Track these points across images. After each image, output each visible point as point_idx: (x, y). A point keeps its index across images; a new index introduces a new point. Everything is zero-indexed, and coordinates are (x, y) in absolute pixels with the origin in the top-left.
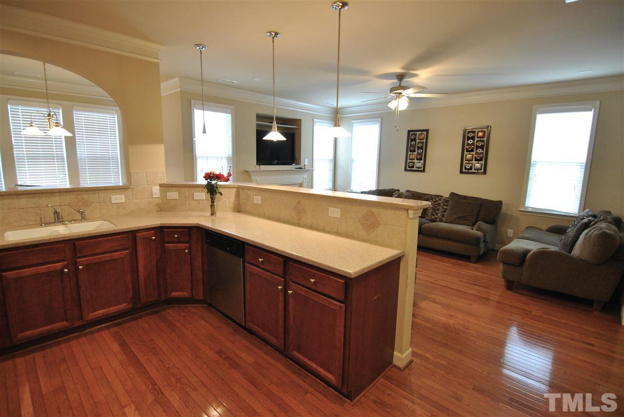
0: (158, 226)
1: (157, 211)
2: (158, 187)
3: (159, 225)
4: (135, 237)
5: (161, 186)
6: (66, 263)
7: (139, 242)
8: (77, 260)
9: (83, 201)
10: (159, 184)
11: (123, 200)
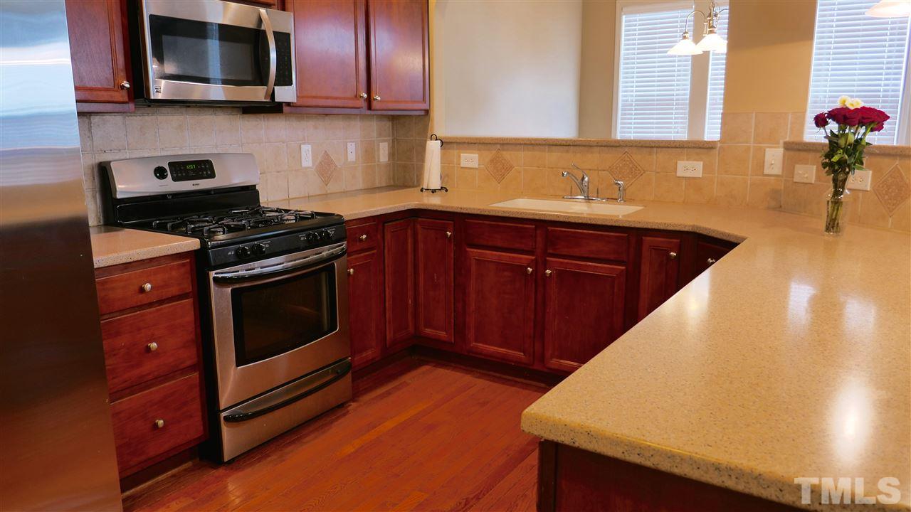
0: (686, 229)
1: (769, 208)
2: (781, 151)
3: (689, 229)
4: (640, 243)
5: (789, 147)
6: (534, 258)
7: (645, 253)
8: (547, 258)
9: (631, 166)
10: (785, 143)
11: (699, 174)
